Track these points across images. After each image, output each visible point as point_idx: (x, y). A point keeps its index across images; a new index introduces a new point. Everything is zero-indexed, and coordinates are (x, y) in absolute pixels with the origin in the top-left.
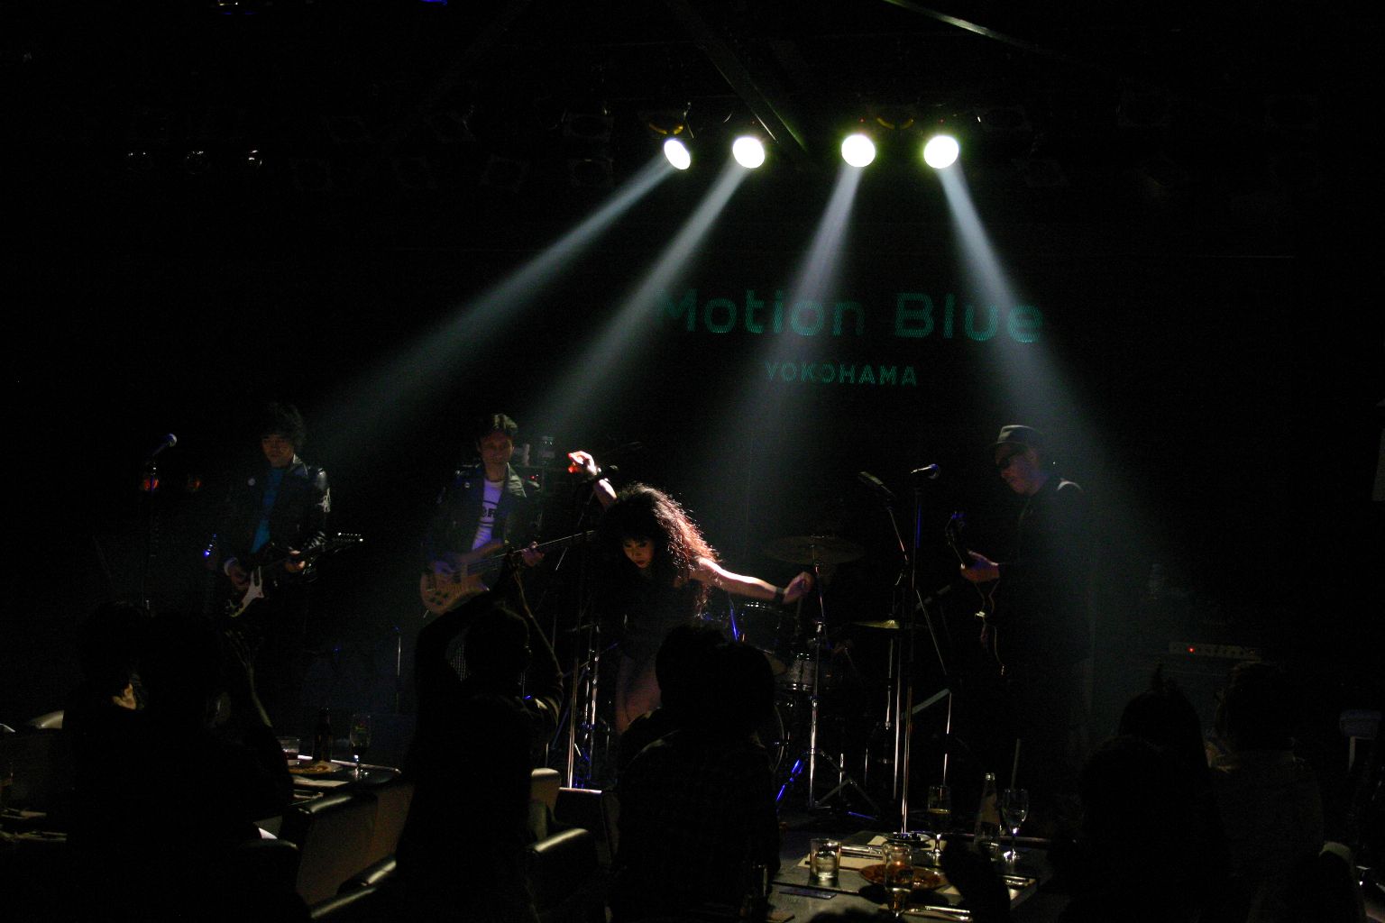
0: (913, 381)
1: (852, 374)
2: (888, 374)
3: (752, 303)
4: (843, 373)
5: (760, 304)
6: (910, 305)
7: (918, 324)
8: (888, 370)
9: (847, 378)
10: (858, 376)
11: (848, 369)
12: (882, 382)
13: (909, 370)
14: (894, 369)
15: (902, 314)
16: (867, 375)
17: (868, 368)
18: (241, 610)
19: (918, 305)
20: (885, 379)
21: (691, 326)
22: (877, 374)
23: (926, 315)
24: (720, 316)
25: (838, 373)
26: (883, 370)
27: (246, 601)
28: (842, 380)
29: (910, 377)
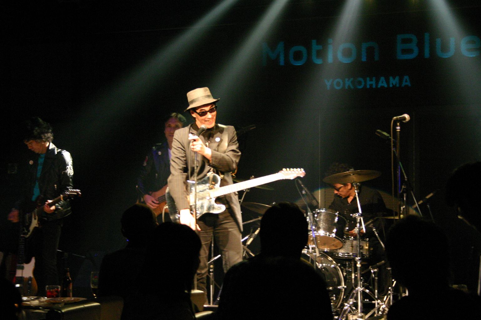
0: (408, 84)
1: (373, 83)
2: (394, 81)
3: (315, 47)
4: (369, 83)
5: (320, 47)
6: (405, 41)
7: (409, 51)
8: (394, 78)
9: (371, 85)
10: (377, 82)
11: (371, 80)
12: (391, 86)
13: (406, 77)
14: (397, 78)
15: (400, 46)
16: (382, 82)
17: (382, 78)
18: (29, 233)
19: (409, 41)
20: (392, 84)
21: (282, 62)
22: (388, 82)
23: (414, 46)
24: (298, 56)
25: (365, 82)
26: (391, 78)
27: (31, 228)
28: (368, 87)
29: (407, 81)
